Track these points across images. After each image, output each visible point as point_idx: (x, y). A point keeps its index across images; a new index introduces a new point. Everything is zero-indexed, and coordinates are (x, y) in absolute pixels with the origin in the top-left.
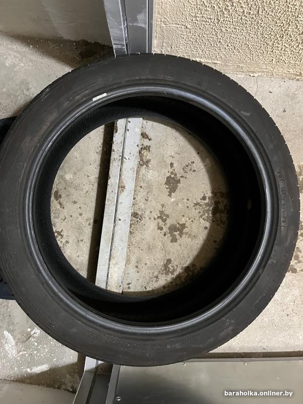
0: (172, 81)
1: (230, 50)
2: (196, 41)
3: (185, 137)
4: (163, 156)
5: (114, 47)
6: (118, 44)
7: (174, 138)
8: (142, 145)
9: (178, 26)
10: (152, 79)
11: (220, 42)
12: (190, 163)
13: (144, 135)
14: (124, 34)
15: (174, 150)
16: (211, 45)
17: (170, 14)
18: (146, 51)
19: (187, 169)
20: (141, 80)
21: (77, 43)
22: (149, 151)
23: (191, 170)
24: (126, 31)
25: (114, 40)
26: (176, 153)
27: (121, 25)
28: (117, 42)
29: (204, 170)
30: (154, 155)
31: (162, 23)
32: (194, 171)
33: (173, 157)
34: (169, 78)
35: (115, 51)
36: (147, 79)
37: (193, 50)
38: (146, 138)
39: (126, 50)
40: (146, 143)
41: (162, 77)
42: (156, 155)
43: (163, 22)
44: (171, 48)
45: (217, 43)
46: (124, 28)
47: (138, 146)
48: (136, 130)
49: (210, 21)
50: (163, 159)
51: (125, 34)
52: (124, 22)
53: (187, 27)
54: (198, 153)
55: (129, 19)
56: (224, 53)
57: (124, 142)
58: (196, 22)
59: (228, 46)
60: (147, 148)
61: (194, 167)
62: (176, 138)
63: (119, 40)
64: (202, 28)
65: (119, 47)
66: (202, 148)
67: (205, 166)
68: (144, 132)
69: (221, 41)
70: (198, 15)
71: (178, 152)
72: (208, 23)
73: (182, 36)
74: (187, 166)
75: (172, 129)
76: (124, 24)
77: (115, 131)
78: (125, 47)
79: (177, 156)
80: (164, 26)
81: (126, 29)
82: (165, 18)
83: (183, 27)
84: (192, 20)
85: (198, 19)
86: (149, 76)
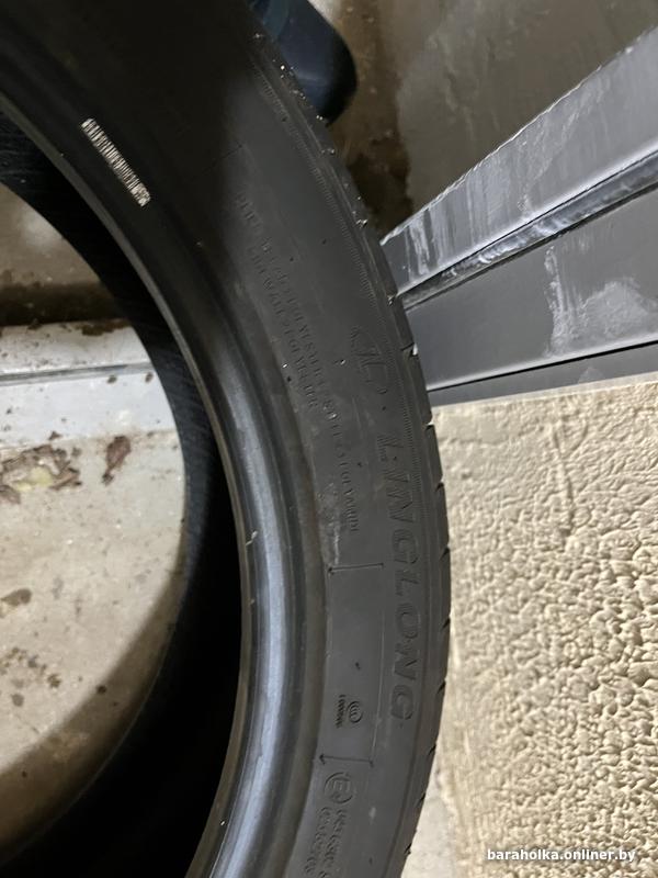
0: (322, 565)
1: (516, 714)
2: (515, 575)
3: (156, 615)
4: (50, 551)
5: (415, 223)
6: (429, 235)
7: (139, 572)
8: (76, 452)
9: (563, 495)
10: (300, 448)
11: (539, 675)
12: (48, 673)
13: (118, 448)
14: (488, 246)
15: (88, 586)
16: (518, 637)
17: (611, 452)
18: (434, 380)
19: (19, 670)
20: (281, 386)
21: (394, 143)
22: (57, 488)
23: (19, 684)
24: (507, 249)
25: (447, 202)
26: (78, 600)
27: (537, 203)
28: (439, 227)
29: (34, 739)
30: (43, 512)
31: (559, 424)
32: (18, 700)
33: (56, 592)
34: (333, 540)
35: (396, 232)
36: (292, 420)
37: (479, 563)
38: (109, 460)
39: (415, 282)
40: (91, 466)
41: (327, 500)
42: (49, 519)
43: (565, 429)
44: (465, 477)
45: (530, 663)
46: (526, 230)
47: (54, 436)
48: (123, 414)
49: (622, 636)
50: (38, 554)
51: (494, 246)
52: (560, 212)
53: (567, 533)
54: (101, 689)
55: (583, 240)
56: (497, 687)
57: (52, 374)
58: (604, 575)
59: (530, 705)
60: (68, 476)
61: (37, 694)
62: (141, 579)
63: (451, 231)
64: (579, 599)
65: (421, 246)
66: (125, 697)
67: (53, 739)
68: (134, 446)
69: (543, 680)
70: (639, 584)
71: (83, 606)
72: (610, 627)
73: (522, 517)
74: (32, 664)
75: (175, 552)
76: (547, 220)
77: (90, 324)
78: (426, 273)
79: (66, 607)
80: (548, 433)
81: (522, 242)
82: (585, 433)
83: (564, 517)
84: (608, 557)
85: (621, 581)
86: (315, 430)
